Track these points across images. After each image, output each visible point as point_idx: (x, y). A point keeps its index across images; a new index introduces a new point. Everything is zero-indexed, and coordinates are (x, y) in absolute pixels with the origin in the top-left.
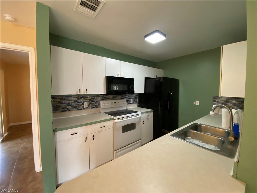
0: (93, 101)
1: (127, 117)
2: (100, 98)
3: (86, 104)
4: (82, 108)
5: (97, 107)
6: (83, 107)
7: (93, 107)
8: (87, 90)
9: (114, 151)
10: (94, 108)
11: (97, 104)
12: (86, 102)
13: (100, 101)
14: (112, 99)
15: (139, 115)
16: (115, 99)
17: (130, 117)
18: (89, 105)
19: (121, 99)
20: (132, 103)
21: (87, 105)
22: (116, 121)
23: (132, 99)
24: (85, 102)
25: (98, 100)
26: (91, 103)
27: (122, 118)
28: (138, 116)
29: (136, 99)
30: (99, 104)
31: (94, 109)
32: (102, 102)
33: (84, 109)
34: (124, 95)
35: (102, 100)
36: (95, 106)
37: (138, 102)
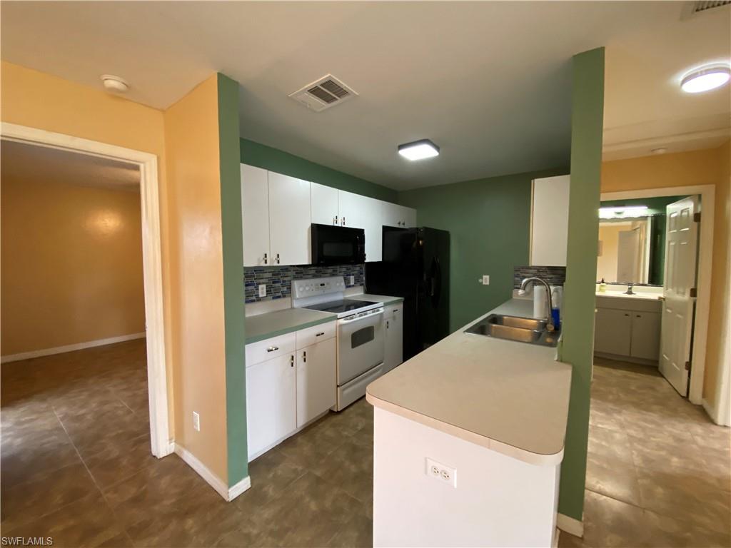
0: (278, 282)
1: (360, 314)
2: (289, 273)
3: (262, 289)
4: (254, 298)
5: (284, 296)
6: (257, 296)
7: (278, 295)
8: (278, 255)
9: (338, 386)
10: (279, 297)
11: (285, 289)
12: (263, 283)
13: (290, 281)
14: (315, 276)
15: (381, 309)
16: (320, 277)
17: (365, 313)
18: (268, 291)
19: (333, 275)
20: (353, 286)
21: (265, 290)
22: (342, 321)
23: (353, 275)
24: (260, 284)
25: (285, 279)
26: (274, 285)
27: (351, 317)
28: (378, 311)
29: (361, 276)
30: (290, 288)
31: (279, 300)
32: (296, 285)
33: (259, 299)
34: (338, 267)
35: (296, 278)
36: (280, 294)
37: (364, 282)
